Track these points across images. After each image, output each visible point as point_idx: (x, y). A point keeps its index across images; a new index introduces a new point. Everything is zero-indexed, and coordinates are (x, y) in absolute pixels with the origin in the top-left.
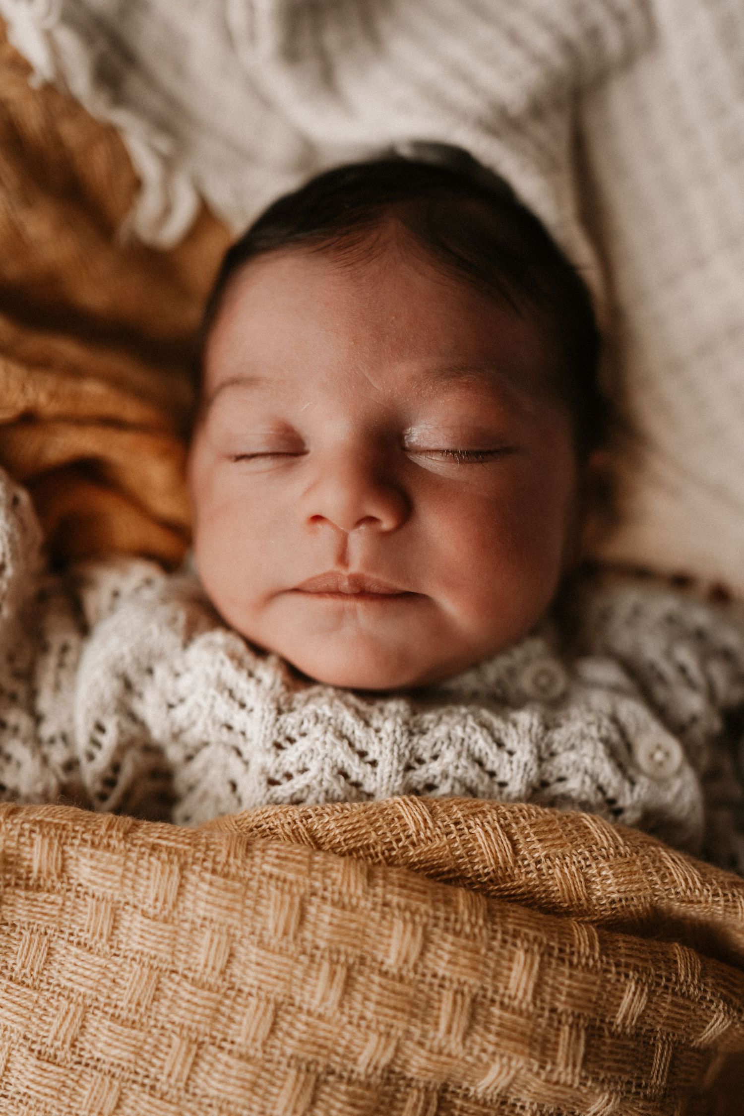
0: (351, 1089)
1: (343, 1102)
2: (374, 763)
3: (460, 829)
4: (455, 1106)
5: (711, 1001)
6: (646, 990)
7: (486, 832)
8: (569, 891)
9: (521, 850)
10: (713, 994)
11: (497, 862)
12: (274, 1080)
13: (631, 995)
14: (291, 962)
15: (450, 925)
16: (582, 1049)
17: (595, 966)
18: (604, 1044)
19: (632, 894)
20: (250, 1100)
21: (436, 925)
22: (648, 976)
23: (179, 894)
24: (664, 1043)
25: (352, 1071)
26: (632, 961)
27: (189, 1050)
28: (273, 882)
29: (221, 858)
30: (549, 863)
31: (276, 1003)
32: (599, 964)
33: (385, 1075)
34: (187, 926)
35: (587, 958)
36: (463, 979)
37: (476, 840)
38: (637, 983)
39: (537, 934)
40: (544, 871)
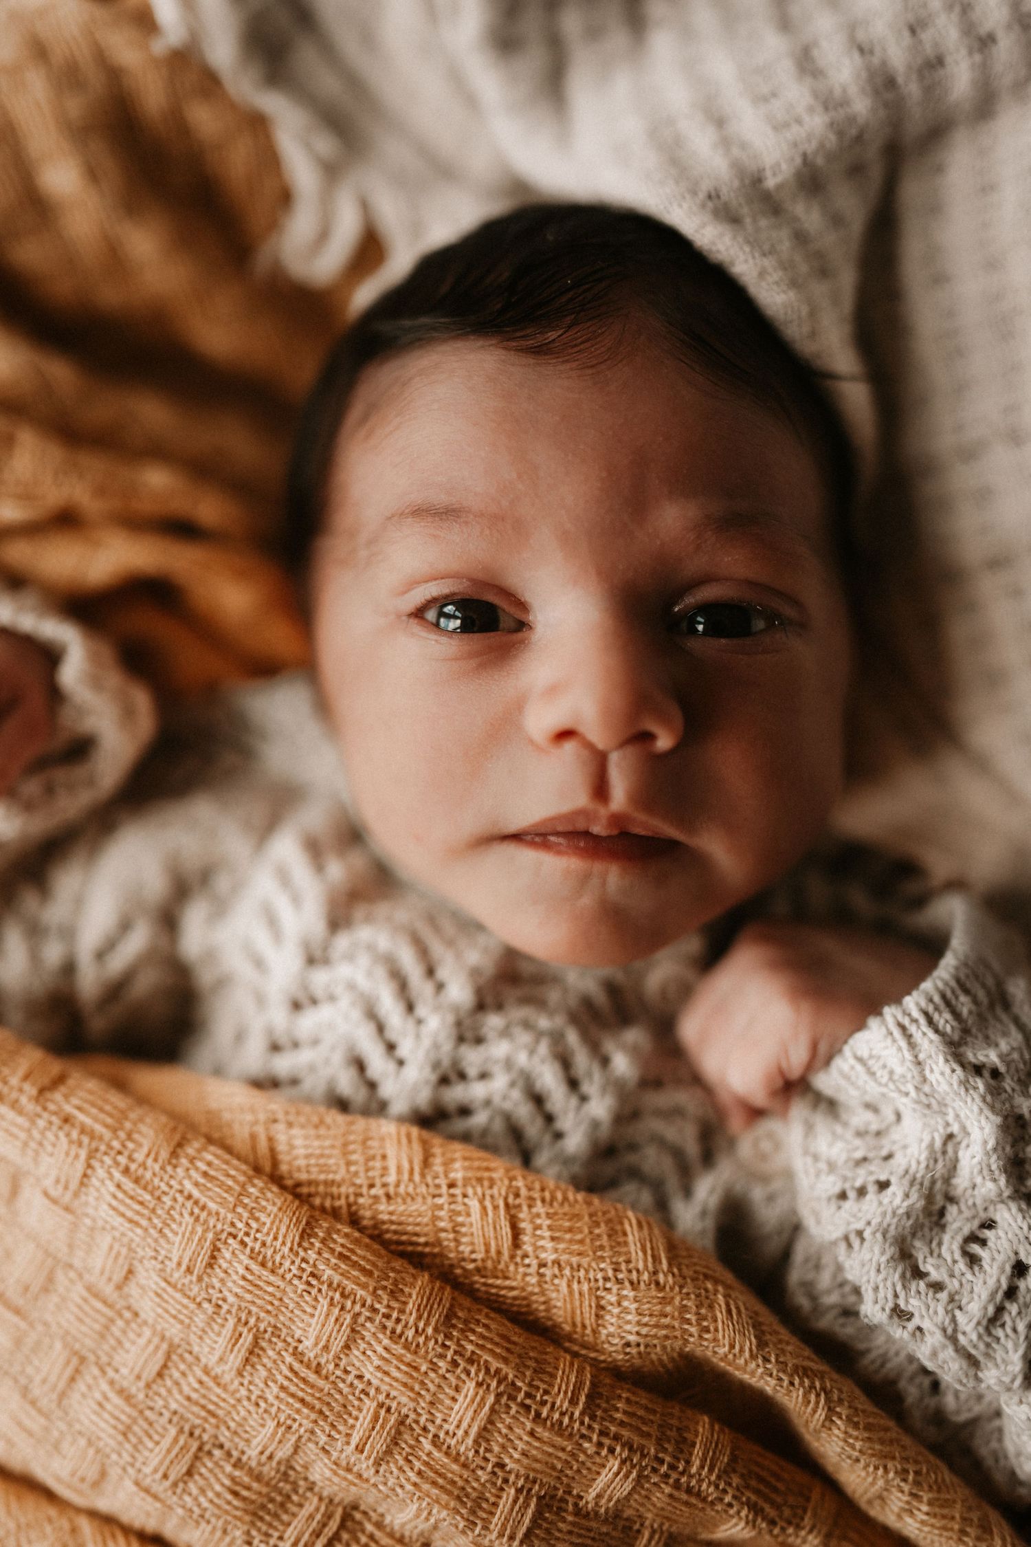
0: (237, 1473)
1: (223, 1485)
2: (401, 1063)
3: (453, 1196)
4: (363, 1531)
5: (730, 1505)
6: (634, 1474)
7: (484, 1209)
8: (573, 1312)
9: (524, 1243)
10: (734, 1497)
11: (487, 1251)
12: (151, 1432)
13: (610, 1475)
14: (192, 1306)
15: (390, 1324)
16: (527, 1521)
17: (570, 1425)
18: (564, 1520)
19: (655, 1342)
20: (120, 1444)
21: (369, 1319)
22: (643, 1456)
23: (82, 1184)
24: (653, 1532)
25: (243, 1453)
26: (626, 1433)
27: (68, 1362)
28: (189, 1204)
29: (139, 1156)
30: (556, 1271)
31: (171, 1345)
32: (576, 1425)
33: (283, 1468)
34: (88, 1221)
35: (563, 1414)
36: (393, 1393)
37: (468, 1215)
38: (623, 1462)
39: (502, 1366)
40: (548, 1279)
